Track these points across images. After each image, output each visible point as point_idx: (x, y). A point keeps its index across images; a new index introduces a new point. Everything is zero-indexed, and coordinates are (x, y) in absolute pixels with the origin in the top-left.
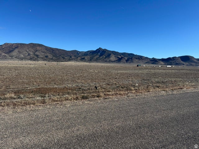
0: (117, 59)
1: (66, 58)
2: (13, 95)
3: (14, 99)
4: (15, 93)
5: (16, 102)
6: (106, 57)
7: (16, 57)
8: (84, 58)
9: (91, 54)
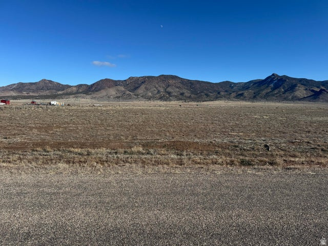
0: (310, 93)
1: (211, 94)
2: (141, 149)
3: (143, 154)
4: (143, 146)
5: (145, 158)
6: (286, 91)
7: (142, 97)
8: (242, 95)
9: (255, 86)
